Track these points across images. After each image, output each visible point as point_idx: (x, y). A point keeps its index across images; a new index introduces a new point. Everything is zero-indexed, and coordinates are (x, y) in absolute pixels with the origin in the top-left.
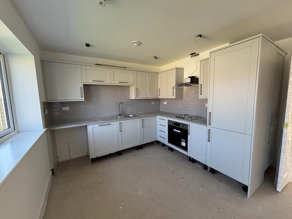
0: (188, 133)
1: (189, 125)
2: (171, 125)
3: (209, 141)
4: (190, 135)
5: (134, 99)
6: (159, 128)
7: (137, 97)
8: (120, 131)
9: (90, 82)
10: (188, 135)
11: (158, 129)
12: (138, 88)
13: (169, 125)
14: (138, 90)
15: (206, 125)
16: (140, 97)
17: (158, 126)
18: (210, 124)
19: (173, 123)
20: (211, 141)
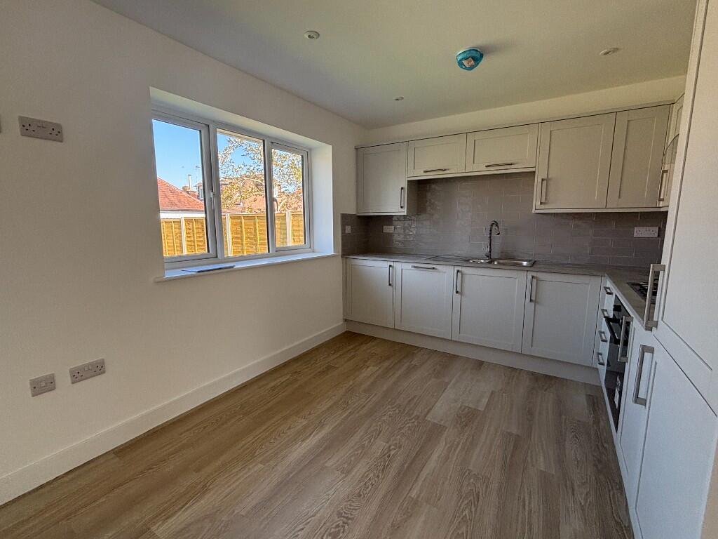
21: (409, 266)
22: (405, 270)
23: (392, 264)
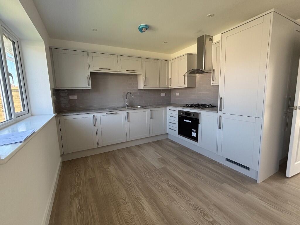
0: (199, 122)
1: (200, 113)
2: (181, 115)
3: (220, 128)
4: (201, 123)
5: (142, 88)
6: (169, 119)
7: (145, 87)
8: (128, 121)
9: (96, 70)
10: (199, 124)
11: (168, 121)
12: (146, 77)
13: (179, 116)
14: (147, 79)
15: (217, 112)
16: (149, 87)
17: (168, 117)
18: (221, 110)
19: (183, 113)
20: (222, 128)
21: (105, 114)
22: (102, 117)
23: (94, 114)
